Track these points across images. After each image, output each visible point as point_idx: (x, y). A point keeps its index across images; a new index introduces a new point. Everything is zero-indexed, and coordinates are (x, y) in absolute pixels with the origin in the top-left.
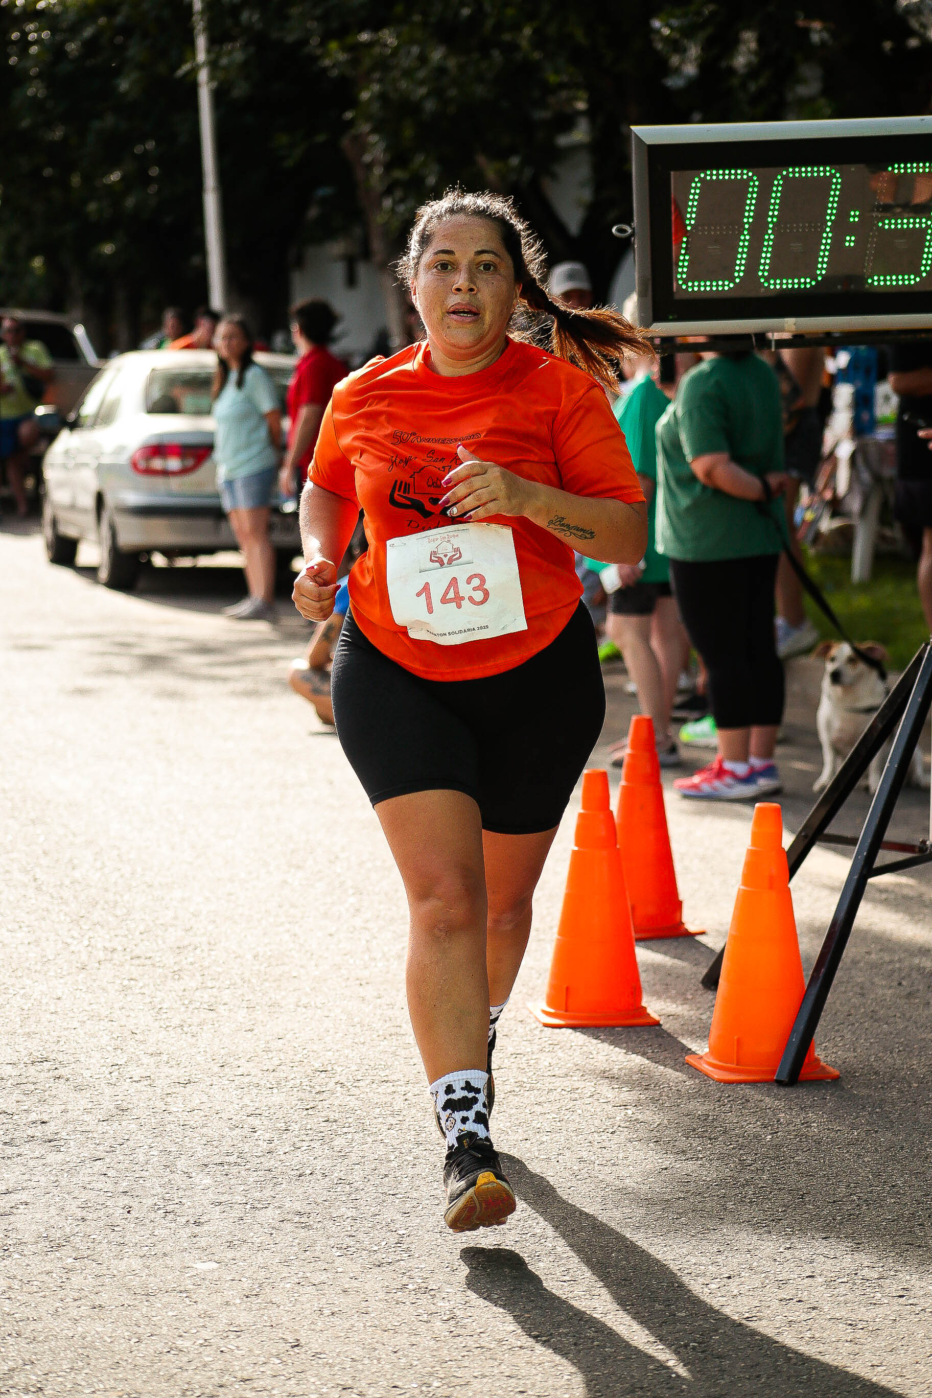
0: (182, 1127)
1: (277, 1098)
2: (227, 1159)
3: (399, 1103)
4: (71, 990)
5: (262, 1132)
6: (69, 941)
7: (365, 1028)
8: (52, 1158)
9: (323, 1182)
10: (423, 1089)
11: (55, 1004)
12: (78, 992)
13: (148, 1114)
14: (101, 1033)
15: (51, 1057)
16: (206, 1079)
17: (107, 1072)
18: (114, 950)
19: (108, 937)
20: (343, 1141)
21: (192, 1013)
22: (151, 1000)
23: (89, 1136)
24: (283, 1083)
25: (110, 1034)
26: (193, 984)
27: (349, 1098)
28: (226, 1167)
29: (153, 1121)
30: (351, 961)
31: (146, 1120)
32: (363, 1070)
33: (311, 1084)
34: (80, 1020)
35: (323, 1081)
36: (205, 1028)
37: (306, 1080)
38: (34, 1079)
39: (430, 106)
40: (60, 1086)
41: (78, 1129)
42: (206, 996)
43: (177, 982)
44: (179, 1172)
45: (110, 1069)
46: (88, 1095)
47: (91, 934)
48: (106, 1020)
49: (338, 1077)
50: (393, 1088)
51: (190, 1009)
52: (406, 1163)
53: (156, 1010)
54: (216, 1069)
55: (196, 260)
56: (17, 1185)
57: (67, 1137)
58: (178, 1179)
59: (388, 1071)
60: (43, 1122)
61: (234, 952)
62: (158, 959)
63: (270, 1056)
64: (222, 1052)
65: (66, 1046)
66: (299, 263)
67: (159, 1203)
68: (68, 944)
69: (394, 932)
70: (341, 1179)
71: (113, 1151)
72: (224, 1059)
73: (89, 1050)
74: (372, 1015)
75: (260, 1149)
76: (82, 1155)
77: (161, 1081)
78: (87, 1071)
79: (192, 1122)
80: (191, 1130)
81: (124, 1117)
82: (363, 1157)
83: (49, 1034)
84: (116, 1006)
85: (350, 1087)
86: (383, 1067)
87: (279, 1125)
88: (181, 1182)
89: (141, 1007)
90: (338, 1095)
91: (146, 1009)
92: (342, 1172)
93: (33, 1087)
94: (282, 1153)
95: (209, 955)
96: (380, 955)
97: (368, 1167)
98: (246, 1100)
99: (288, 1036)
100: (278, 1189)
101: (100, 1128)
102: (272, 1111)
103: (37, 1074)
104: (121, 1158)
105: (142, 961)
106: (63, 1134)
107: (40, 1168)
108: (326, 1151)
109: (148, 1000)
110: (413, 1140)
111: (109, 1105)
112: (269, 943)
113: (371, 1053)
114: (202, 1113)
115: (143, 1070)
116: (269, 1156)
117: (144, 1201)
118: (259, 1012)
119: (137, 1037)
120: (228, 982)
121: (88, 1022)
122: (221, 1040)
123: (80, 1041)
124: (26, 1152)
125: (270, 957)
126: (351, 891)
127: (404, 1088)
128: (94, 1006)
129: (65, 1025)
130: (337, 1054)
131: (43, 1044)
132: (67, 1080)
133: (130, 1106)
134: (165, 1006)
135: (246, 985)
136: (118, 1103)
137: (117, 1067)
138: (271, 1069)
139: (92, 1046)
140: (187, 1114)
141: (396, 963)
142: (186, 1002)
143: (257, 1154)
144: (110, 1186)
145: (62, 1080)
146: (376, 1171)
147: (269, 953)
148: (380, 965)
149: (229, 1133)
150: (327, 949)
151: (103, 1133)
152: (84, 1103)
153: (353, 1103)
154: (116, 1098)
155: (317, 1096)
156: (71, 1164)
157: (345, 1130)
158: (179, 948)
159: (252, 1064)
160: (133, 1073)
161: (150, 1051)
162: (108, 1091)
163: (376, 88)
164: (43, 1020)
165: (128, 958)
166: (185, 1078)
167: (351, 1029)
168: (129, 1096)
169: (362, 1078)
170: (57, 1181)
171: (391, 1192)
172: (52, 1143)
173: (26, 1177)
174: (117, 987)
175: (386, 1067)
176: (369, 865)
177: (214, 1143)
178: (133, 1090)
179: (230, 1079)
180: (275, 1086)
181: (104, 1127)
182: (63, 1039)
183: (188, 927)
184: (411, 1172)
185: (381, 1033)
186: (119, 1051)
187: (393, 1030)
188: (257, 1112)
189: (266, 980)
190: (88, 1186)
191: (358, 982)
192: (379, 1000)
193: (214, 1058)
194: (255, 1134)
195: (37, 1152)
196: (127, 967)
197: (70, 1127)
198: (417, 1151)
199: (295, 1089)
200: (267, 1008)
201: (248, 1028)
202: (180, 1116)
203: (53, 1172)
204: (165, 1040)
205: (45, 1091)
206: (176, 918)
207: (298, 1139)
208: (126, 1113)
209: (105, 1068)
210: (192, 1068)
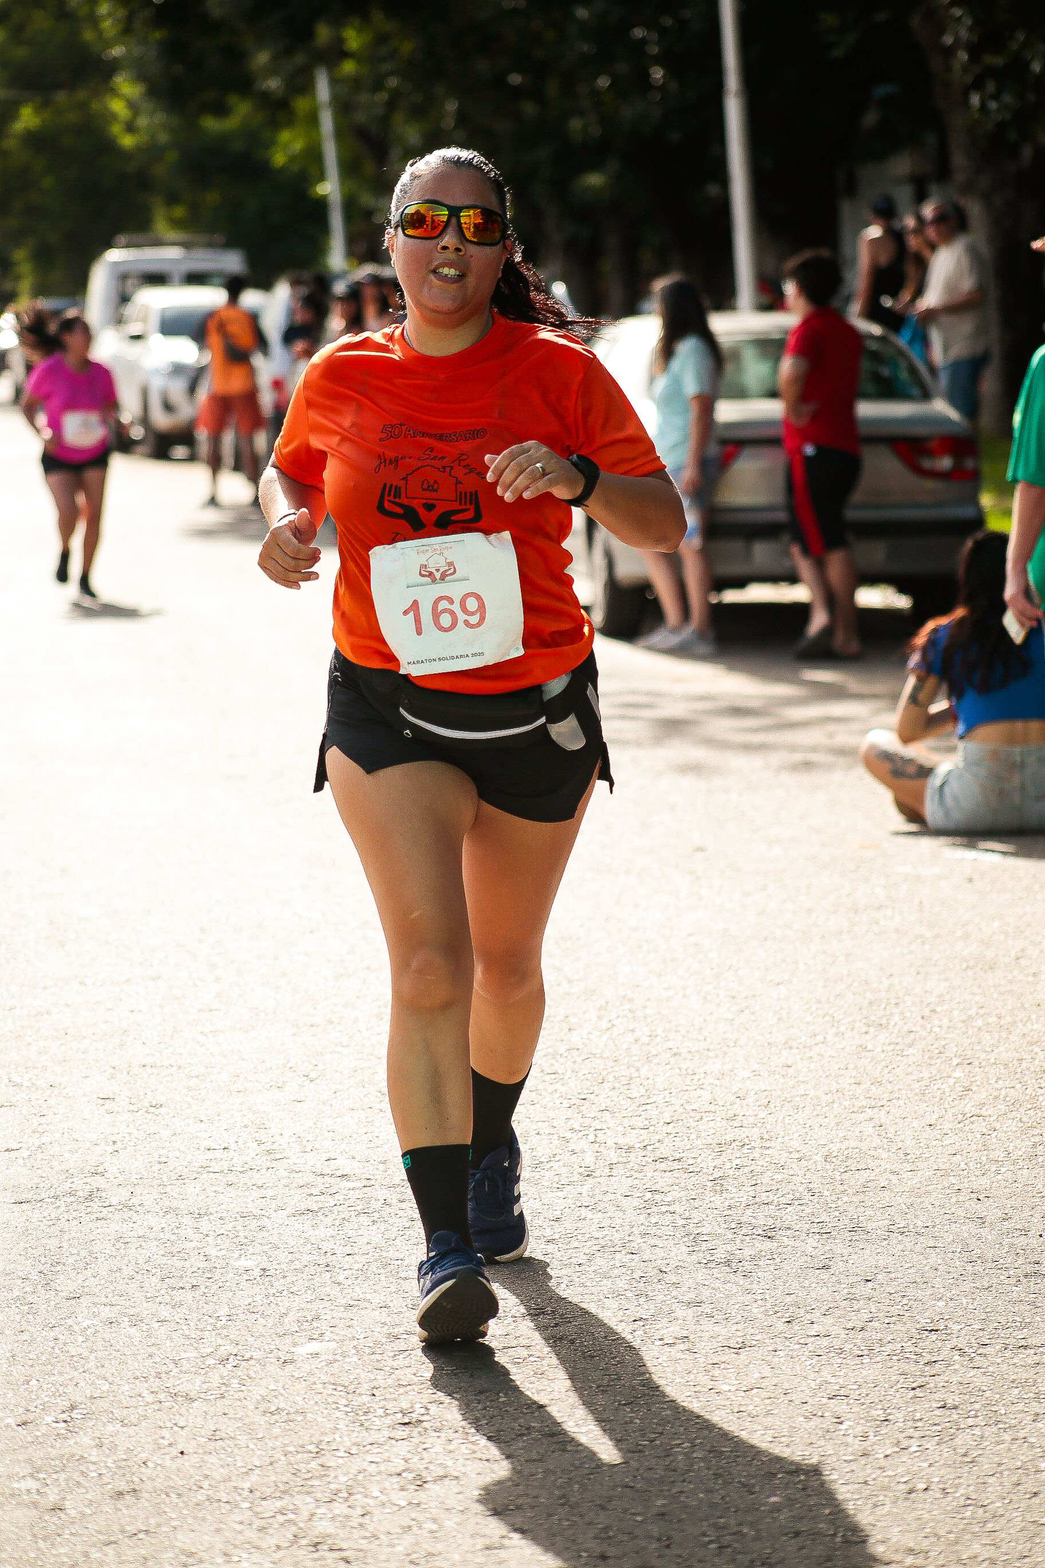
5: (851, 1423)
6: (568, 1135)
9: (944, 1502)
13: (688, 1394)
16: (767, 1341)
18: (630, 1149)
19: (621, 1129)
20: (970, 1439)
24: (876, 1346)
27: (973, 1372)
32: (990, 1329)
33: (916, 1350)
35: (933, 1346)
37: (909, 1343)
38: (527, 1341)
49: (955, 1340)
50: (1035, 1357)
53: (692, 1237)
54: (780, 1326)
59: (1026, 1330)
63: (856, 1308)
64: (788, 1299)
66: (851, 188)
72: (790, 1310)
77: (703, 1344)
79: (751, 1407)
80: (750, 1419)
82: (1000, 1465)
85: (973, 1355)
86: (1018, 1324)
87: (874, 1413)
90: (957, 1367)
92: (971, 1488)
93: (525, 1353)
94: (881, 1456)
97: (1009, 1479)
98: (826, 1375)
99: (879, 1277)
100: (881, 1511)
108: (946, 1454)
114: (764, 1394)
116: (863, 1461)
118: (836, 1241)
119: (668, 1278)
122: (785, 1283)
130: (952, 1304)
132: (573, 1342)
135: (815, 1199)
137: (641, 1323)
138: (859, 1326)
140: (743, 1394)
149: (805, 1425)
153: (979, 1380)
155: (927, 1369)
157: (970, 1422)
159: (829, 1320)
161: (686, 1299)
165: (650, 1159)
166: (738, 1339)
167: (969, 1267)
168: (660, 1367)
169: (988, 1341)
172: (555, 1439)
174: (636, 1204)
175: (1024, 1325)
177: (783, 1439)
179: (802, 1341)
180: (866, 1352)
183: (731, 1114)
187: (1030, 1269)
188: (842, 1392)
191: (974, 1196)
193: (776, 1309)
194: (841, 1426)
196: (649, 1173)
199: (894, 1358)
200: (847, 1234)
201: (822, 1265)
202: (733, 1397)
204: (706, 1283)
205: (543, 1359)
206: (713, 1101)
207: (904, 1435)
210: (746, 1324)
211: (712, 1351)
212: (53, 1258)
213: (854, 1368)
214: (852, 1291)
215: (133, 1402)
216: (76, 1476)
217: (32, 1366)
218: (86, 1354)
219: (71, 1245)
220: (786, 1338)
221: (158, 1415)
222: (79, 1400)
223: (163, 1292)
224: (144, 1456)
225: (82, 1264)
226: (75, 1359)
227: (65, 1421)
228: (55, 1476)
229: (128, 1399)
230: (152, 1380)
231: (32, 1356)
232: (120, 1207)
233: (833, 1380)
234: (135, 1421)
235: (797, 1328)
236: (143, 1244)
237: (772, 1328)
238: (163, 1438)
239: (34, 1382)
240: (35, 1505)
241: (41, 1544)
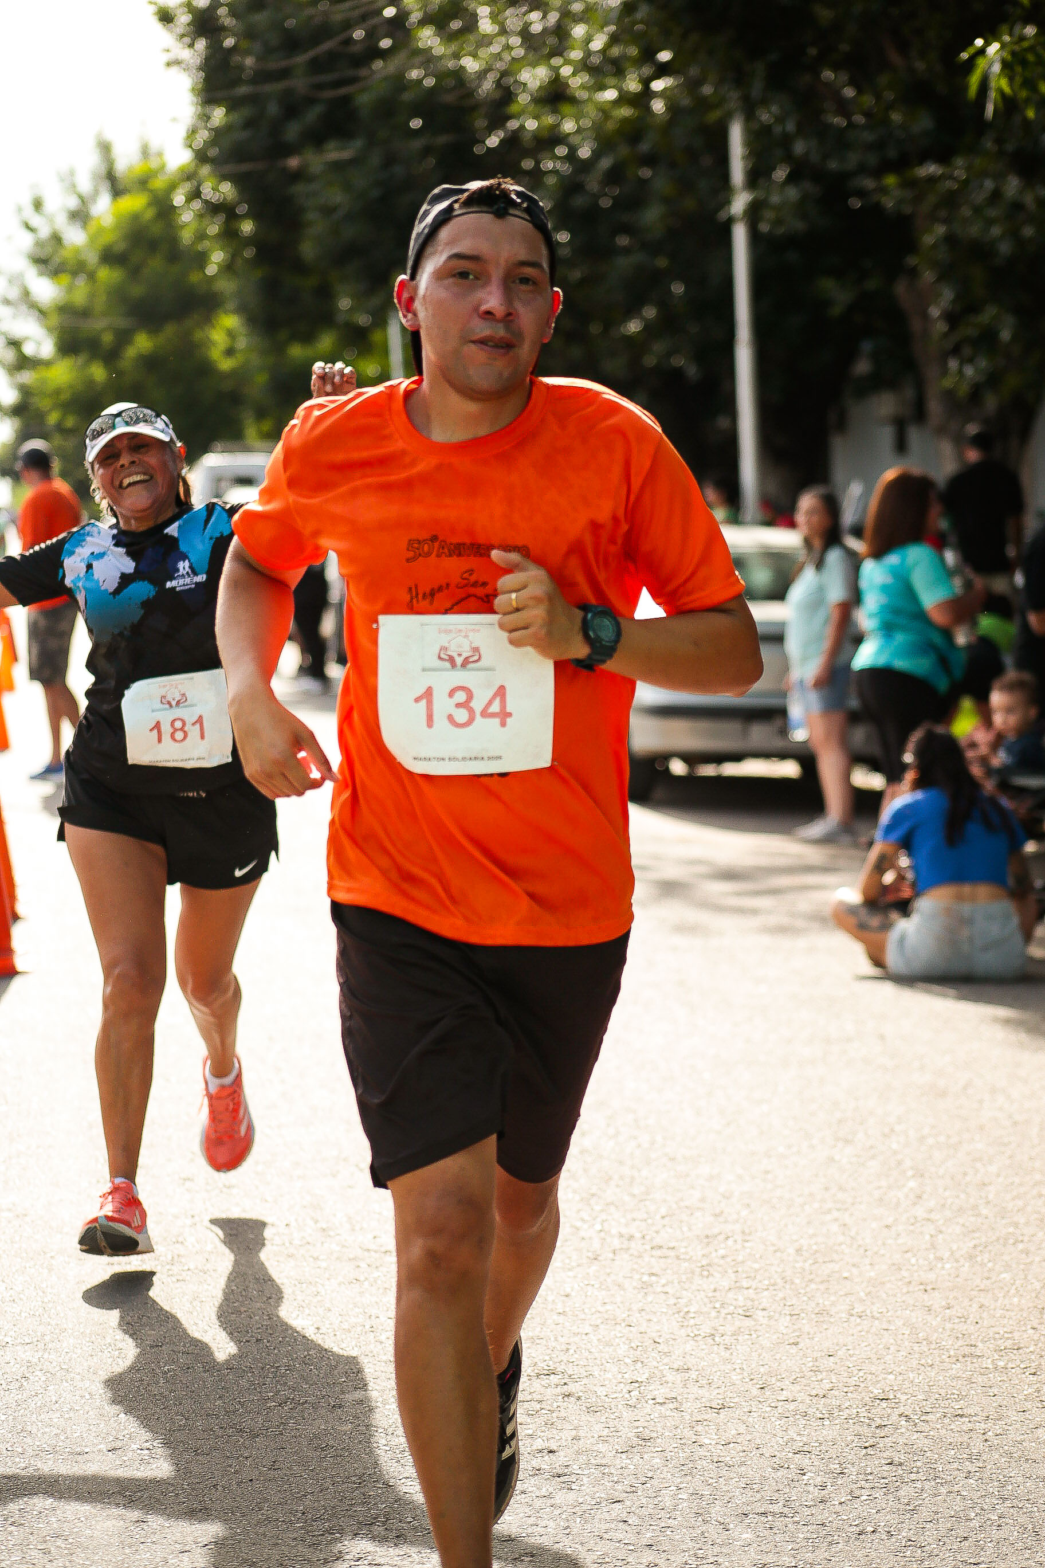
0: (716, 1465)
1: (829, 1432)
2: (772, 1508)
3: (977, 1445)
4: (581, 1284)
5: (813, 1475)
6: (579, 1224)
7: (933, 1346)
8: (562, 1497)
9: (888, 1543)
10: (1006, 1427)
11: (563, 1302)
12: (589, 1288)
13: (675, 1445)
14: (617, 1340)
15: (559, 1369)
16: (743, 1403)
17: (625, 1390)
18: (631, 1238)
19: (623, 1221)
20: (912, 1491)
21: (725, 1318)
22: (675, 1301)
23: (606, 1471)
24: (836, 1412)
25: (627, 1342)
26: (725, 1283)
27: (916, 1435)
28: (770, 1518)
29: (681, 1455)
30: (913, 1261)
31: (673, 1454)
32: (932, 1400)
33: (869, 1415)
34: (592, 1323)
35: (884, 1412)
36: (740, 1338)
37: (863, 1409)
38: (539, 1396)
39: (1005, 248)
40: (570, 1406)
41: (593, 1461)
42: (741, 1298)
43: (705, 1279)
44: (713, 1522)
45: (629, 1387)
46: (603, 1419)
47: (604, 1216)
48: (623, 1325)
49: (902, 1408)
50: (969, 1425)
51: (723, 1315)
52: (988, 1523)
53: (682, 1314)
54: (755, 1391)
55: (723, 423)
56: (521, 1531)
57: (579, 1472)
58: (713, 1531)
59: (962, 1402)
60: (551, 1452)
61: (773, 1245)
62: (683, 1250)
63: (819, 1378)
64: (762, 1370)
65: (576, 1356)
66: (842, 425)
67: (690, 1562)
68: (578, 1229)
69: (963, 1225)
70: (910, 1540)
71: (633, 1492)
72: (764, 1379)
73: (604, 1362)
74: (940, 1330)
75: (811, 1496)
76: (598, 1495)
77: (689, 1404)
78: (602, 1388)
79: (728, 1458)
80: (727, 1468)
81: (645, 1450)
82: (937, 1513)
83: (556, 1340)
84: (635, 1307)
85: (917, 1421)
86: (956, 1397)
87: (832, 1466)
88: (716, 1536)
89: (665, 1310)
90: (903, 1430)
91: (670, 1312)
92: (912, 1532)
93: (538, 1406)
94: (837, 1503)
95: (744, 1247)
96: (947, 1255)
97: (944, 1525)
98: (792, 1433)
99: (840, 1353)
100: (834, 1549)
101: (618, 1462)
102: (823, 1448)
103: (543, 1390)
104: (644, 1501)
105: (664, 1252)
106: (574, 1467)
107: (548, 1509)
108: (891, 1503)
109: (672, 1301)
110: (997, 1493)
111: (628, 1433)
112: (814, 1235)
113: (941, 1378)
114: (740, 1448)
115: (667, 1390)
116: (822, 1506)
117: (672, 1558)
118: (804, 1321)
119: (660, 1348)
120: (766, 1282)
121: (602, 1326)
122: (759, 1356)
123: (593, 1350)
124: (530, 1489)
125: (816, 1251)
126: (910, 1173)
127: (983, 1425)
128: (608, 1307)
129: (575, 1329)
130: (900, 1378)
131: (549, 1352)
132: (579, 1399)
133: (654, 1435)
134: (692, 1310)
135: (788, 1286)
136: (639, 1430)
137: (637, 1385)
138: (821, 1394)
139: (607, 1357)
140: (722, 1447)
141: (967, 1265)
142: (717, 1305)
143: (806, 1503)
144: (630, 1538)
145: (572, 1399)
146: (953, 1532)
147: (815, 1247)
148: (948, 1266)
149: (773, 1475)
150: (884, 1244)
151: (622, 1468)
152: (598, 1429)
153: (922, 1442)
154: (637, 1424)
155: (878, 1431)
156: (585, 1507)
157: (913, 1476)
158: (707, 1237)
159: (797, 1387)
160: (656, 1393)
161: (676, 1366)
162: (627, 1415)
163: (941, 230)
164: (549, 1322)
165: (648, 1247)
166: (719, 1401)
167: (916, 1347)
168: (652, 1422)
169: (930, 1410)
170: (568, 1527)
171: (972, 1561)
172: (562, 1479)
173: (531, 1521)
174: (635, 1284)
175: (961, 1397)
176: (931, 1141)
177: (754, 1486)
178: (656, 1415)
179: (772, 1405)
180: (827, 1416)
181: (623, 1460)
182: (573, 1348)
183: (717, 1211)
184: (995, 1534)
185: (952, 1353)
186: (639, 1364)
187: (967, 1350)
188: (805, 1449)
189: (811, 1281)
190: (606, 1536)
191: (922, 1287)
192: (947, 1311)
193: (752, 1377)
194: (804, 1477)
195: (544, 1490)
196: (647, 1259)
197: (583, 1459)
198: (1000, 1509)
199: (850, 1421)
200: (813, 1316)
201: (792, 1341)
202: (713, 1450)
203: (564, 1517)
204: (693, 1353)
206: (703, 1200)
207: (856, 1486)
208: (649, 1444)
209: (622, 1385)
210: (726, 1389)
211: (696, 1411)
213: (815, 1428)
214: (817, 1364)
216: (156, 1494)
218: (166, 1393)
220: (760, 1401)
221: (226, 1446)
222: (160, 1431)
224: (213, 1480)
226: (157, 1397)
227: (148, 1449)
228: (139, 1494)
229: (201, 1432)
230: (222, 1416)
231: (121, 1393)
233: (798, 1438)
234: (207, 1451)
235: (769, 1393)
237: (748, 1392)
238: (230, 1465)
239: (122, 1415)
240: (121, 1517)
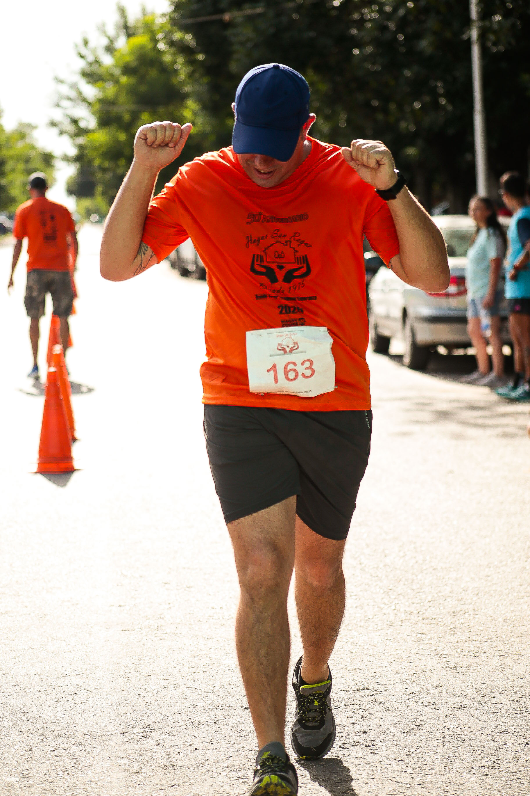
0: (457, 740)
1: (520, 721)
2: (487, 763)
4: (383, 640)
5: (511, 745)
6: (382, 606)
11: (373, 649)
12: (388, 641)
13: (434, 729)
14: (403, 670)
15: (370, 687)
16: (473, 705)
17: (406, 698)
18: (411, 613)
19: (407, 604)
21: (463, 658)
22: (435, 648)
23: (395, 744)
24: (524, 709)
25: (408, 671)
26: (464, 638)
28: (486, 769)
29: (437, 734)
31: (433, 734)
34: (389, 661)
36: (471, 669)
38: (359, 702)
40: (376, 707)
41: (388, 738)
42: (472, 646)
43: (452, 636)
44: (455, 772)
45: (409, 696)
46: (394, 714)
47: (396, 601)
48: (406, 662)
51: (462, 656)
53: (439, 655)
54: (479, 698)
55: (467, 157)
57: (380, 744)
58: (454, 777)
60: (365, 732)
61: (491, 616)
62: (440, 620)
63: (515, 691)
64: (483, 686)
65: (380, 679)
68: (382, 608)
71: (410, 755)
72: (484, 691)
73: (395, 682)
75: (509, 757)
76: (390, 757)
77: (442, 706)
78: (394, 697)
79: (463, 736)
80: (463, 742)
81: (417, 731)
83: (369, 670)
84: (413, 652)
87: (521, 740)
88: (456, 779)
89: (429, 653)
91: (432, 655)
93: (358, 708)
94: (524, 760)
95: (474, 618)
98: (500, 722)
101: (402, 738)
102: (517, 730)
103: (361, 698)
104: (416, 760)
105: (430, 621)
106: (378, 741)
111: (408, 722)
112: (514, 611)
114: (470, 730)
115: (430, 698)
119: (427, 674)
120: (487, 637)
121: (394, 663)
122: (482, 678)
123: (389, 676)
125: (515, 620)
128: (398, 652)
129: (379, 664)
131: (365, 677)
132: (381, 703)
133: (422, 723)
134: (445, 653)
136: (414, 720)
137: (413, 695)
138: (516, 700)
139: (397, 680)
140: (460, 730)
142: (459, 650)
144: (408, 780)
145: (377, 703)
147: (514, 618)
149: (488, 745)
151: (404, 742)
152: (391, 720)
154: (413, 717)
156: (384, 764)
158: (454, 612)
159: (502, 696)
160: (424, 699)
161: (435, 685)
162: (408, 712)
164: (365, 660)
165: (421, 618)
166: (459, 704)
168: (422, 716)
172: (370, 748)
174: (413, 639)
177: (478, 751)
178: (424, 712)
179: (489, 706)
180: (519, 712)
181: (405, 737)
182: (378, 674)
183: (460, 598)
186: (415, 684)
188: (507, 730)
190: (395, 780)
193: (477, 690)
194: (506, 746)
195: (361, 754)
196: (420, 625)
197: (382, 737)
200: (512, 656)
201: (500, 670)
202: (455, 731)
204: (445, 677)
205: (366, 710)
206: (452, 592)
208: (420, 728)
209: (405, 695)
210: (463, 697)
211: (446, 709)
212: (139, 657)
213: (513, 719)
214: (514, 683)
215: (173, 725)
216: (147, 758)
217: (128, 706)
218: (153, 702)
219: (147, 651)
220: (481, 704)
221: (186, 731)
222: (149, 723)
223: (189, 674)
224: (178, 750)
225: (152, 660)
226: (148, 704)
227: (142, 733)
228: (137, 758)
229: (172, 723)
230: (183, 715)
231: (128, 702)
232: (170, 634)
233: (503, 724)
234: (175, 734)
235: (487, 699)
236: (181, 652)
237: (475, 699)
238: (187, 742)
239: (128, 714)
240: (127, 771)
241: (130, 789)
